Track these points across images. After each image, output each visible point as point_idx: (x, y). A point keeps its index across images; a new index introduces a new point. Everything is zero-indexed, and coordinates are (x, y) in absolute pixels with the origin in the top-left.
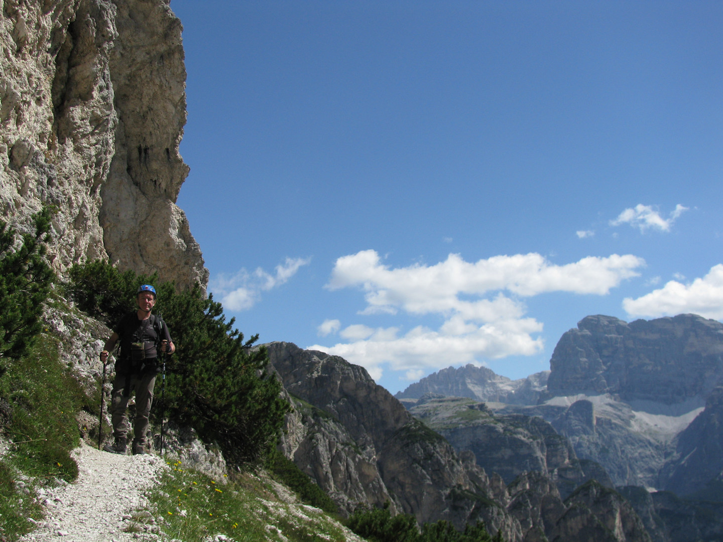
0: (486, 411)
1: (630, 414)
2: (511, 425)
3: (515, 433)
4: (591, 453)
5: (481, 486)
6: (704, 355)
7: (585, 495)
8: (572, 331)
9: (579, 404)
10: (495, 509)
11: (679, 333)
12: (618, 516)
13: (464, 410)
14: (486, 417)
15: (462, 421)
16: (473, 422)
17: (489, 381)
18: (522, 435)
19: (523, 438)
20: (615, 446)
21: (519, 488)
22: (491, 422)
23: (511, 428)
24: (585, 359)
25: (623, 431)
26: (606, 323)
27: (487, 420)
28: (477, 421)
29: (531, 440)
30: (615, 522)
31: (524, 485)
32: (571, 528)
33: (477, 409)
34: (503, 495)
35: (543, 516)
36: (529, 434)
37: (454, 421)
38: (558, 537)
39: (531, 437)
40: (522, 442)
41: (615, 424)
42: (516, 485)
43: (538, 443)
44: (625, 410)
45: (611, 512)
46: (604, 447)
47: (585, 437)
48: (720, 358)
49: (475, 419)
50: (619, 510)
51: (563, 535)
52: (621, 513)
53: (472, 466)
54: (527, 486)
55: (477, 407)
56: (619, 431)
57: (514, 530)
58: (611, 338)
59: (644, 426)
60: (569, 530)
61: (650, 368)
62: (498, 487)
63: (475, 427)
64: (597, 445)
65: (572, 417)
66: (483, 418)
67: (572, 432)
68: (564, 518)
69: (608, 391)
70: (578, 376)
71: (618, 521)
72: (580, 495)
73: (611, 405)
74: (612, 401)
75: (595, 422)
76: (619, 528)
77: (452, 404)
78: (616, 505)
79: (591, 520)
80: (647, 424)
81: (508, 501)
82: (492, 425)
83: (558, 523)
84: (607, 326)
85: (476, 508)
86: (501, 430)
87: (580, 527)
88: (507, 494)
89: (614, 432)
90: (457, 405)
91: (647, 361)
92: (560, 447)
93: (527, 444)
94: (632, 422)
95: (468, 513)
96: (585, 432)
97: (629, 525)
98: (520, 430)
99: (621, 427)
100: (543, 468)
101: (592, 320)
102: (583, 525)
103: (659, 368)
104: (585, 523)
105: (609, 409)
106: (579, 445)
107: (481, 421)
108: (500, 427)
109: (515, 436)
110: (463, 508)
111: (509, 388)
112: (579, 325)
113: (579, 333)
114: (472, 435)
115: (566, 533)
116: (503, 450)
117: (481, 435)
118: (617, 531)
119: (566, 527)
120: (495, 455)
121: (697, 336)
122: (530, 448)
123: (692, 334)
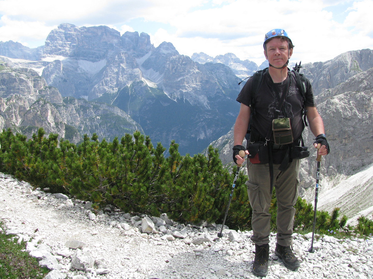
0: (9, 66)
2: (19, 73)
3: (20, 76)
4: (59, 82)
6: (109, 43)
7: (38, 104)
8: (55, 29)
9: (56, 61)
11: (100, 34)
12: (50, 111)
14: (8, 69)
16: (2, 71)
17: (20, 48)
18: (23, 77)
19: (23, 78)
20: (70, 79)
21: (11, 102)
23: (19, 74)
24: (61, 42)
25: (74, 73)
26: (70, 27)
27: (8, 70)
29: (27, 79)
30: (48, 114)
31: (13, 100)
32: (29, 117)
33: (4, 66)
35: (19, 112)
36: (26, 77)
39: (27, 78)
40: (23, 79)
41: (70, 70)
43: (30, 80)
44: (76, 64)
45: (47, 110)
46: (65, 79)
47: (57, 75)
48: (114, 45)
49: (3, 70)
50: (50, 109)
55: (4, 65)
56: (72, 73)
58: (72, 34)
59: (82, 71)
61: (87, 47)
63: (3, 74)
64: (62, 78)
65: (53, 67)
66: (6, 69)
67: (52, 73)
68: (26, 113)
69: (69, 56)
70: (57, 49)
72: (36, 104)
73: (70, 62)
74: (70, 60)
75: (62, 69)
78: (49, 107)
79: (36, 114)
80: (84, 70)
82: (10, 72)
83: (24, 115)
86: (14, 75)
89: (69, 73)
91: (86, 44)
92: (39, 82)
93: (25, 81)
94: (78, 69)
96: (57, 73)
97: (54, 115)
98: (23, 75)
99: (73, 71)
100: (32, 90)
101: (64, 25)
102: (33, 116)
103: (90, 47)
105: (69, 64)
107: (5, 71)
108: (14, 74)
109: (20, 77)
111: (29, 52)
112: (58, 27)
113: (58, 31)
114: (1, 77)
115: (27, 119)
116: (15, 83)
117: (5, 77)
118: (49, 117)
119: (27, 117)
120: (12, 86)
121: (106, 35)
122: (26, 82)
123: (104, 34)
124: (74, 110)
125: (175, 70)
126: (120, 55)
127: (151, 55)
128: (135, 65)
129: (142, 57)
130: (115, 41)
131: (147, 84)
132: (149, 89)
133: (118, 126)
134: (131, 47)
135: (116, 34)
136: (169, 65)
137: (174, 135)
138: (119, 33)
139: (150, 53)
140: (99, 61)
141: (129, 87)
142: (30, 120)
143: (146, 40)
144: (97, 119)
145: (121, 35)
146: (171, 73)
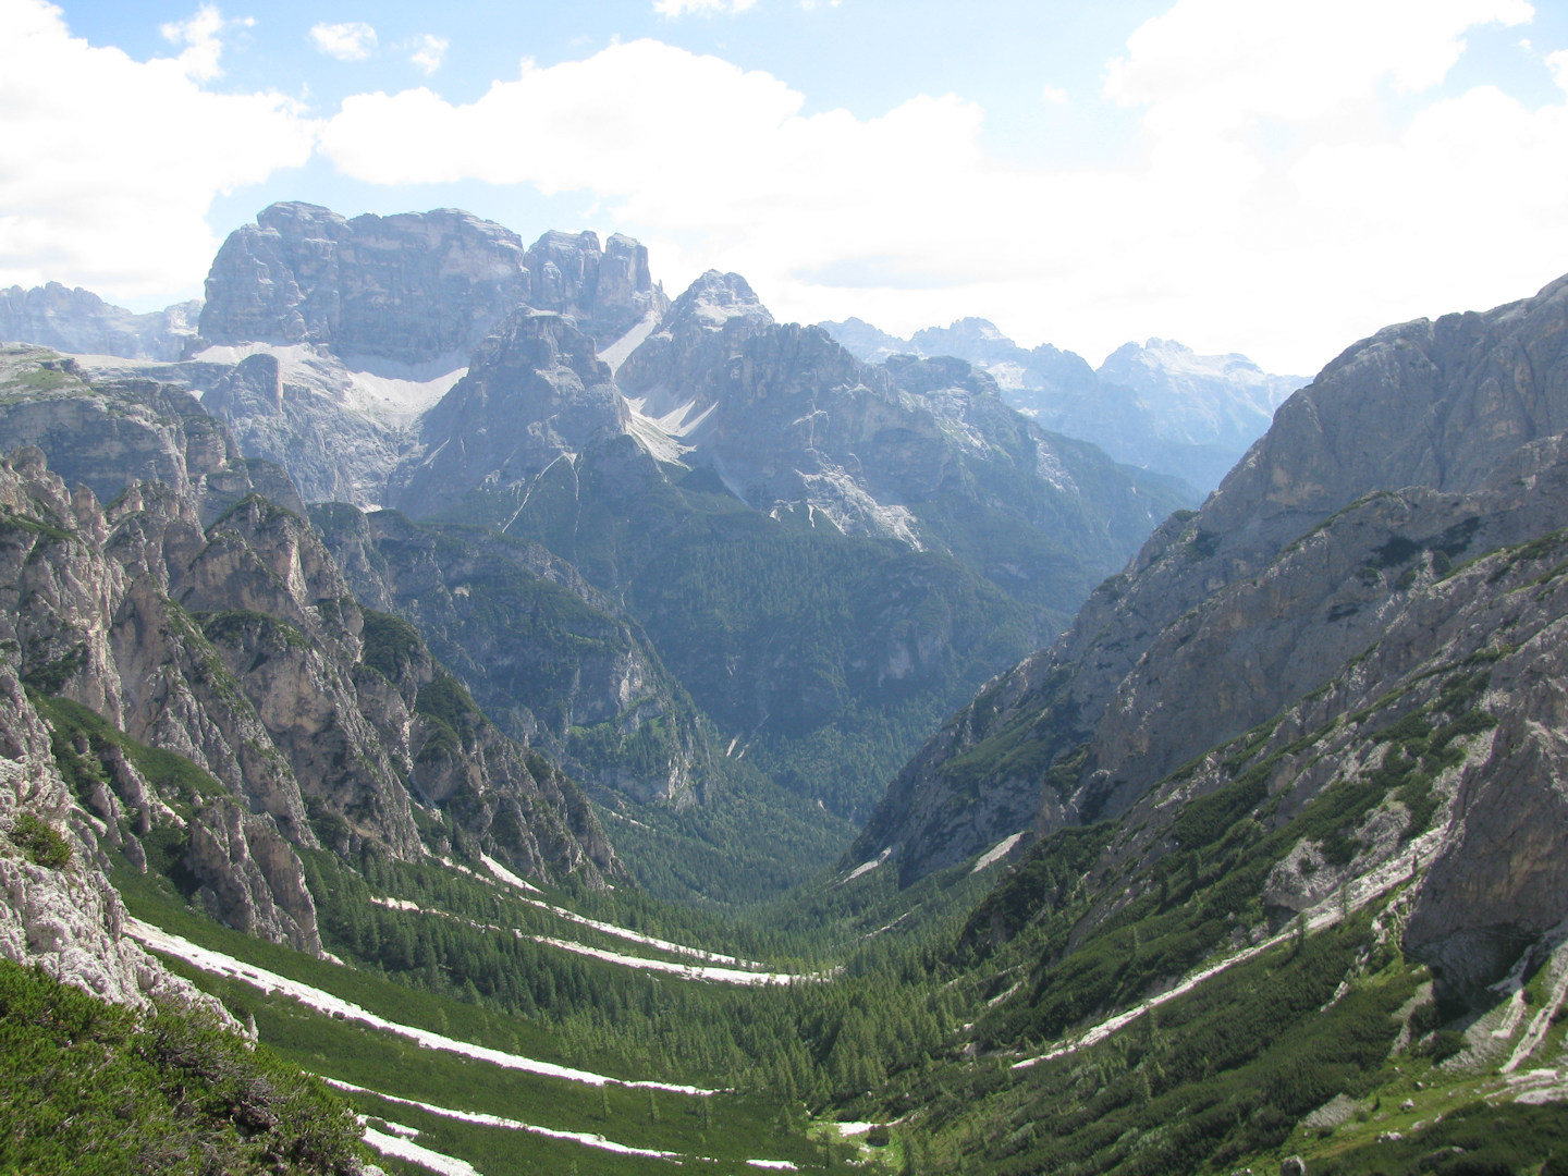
0: (77, 373)
1: (345, 380)
2: (123, 398)
3: (129, 413)
4: (273, 447)
5: (54, 507)
6: (473, 281)
7: (242, 519)
8: (246, 228)
9: (254, 361)
10: (73, 546)
11: (434, 241)
12: (294, 552)
13: (33, 370)
14: (76, 384)
15: (31, 392)
16: (52, 393)
17: (92, 315)
18: (143, 416)
19: (144, 423)
20: (315, 436)
21: (126, 510)
22: (85, 393)
23: (123, 403)
24: (268, 281)
25: (331, 410)
26: (308, 217)
27: (78, 389)
28: (58, 391)
29: (159, 426)
30: (289, 561)
31: (135, 504)
32: (214, 575)
33: (58, 370)
34: (96, 521)
35: (166, 556)
36: (155, 415)
37: (15, 390)
38: (192, 590)
39: (159, 421)
40: (143, 427)
41: (317, 397)
42: (121, 504)
43: (171, 430)
44: (336, 372)
45: (283, 546)
46: (295, 435)
47: (264, 419)
48: (499, 288)
49: (56, 388)
50: (296, 543)
51: (199, 586)
52: (300, 548)
53: (39, 474)
54: (141, 507)
55: (59, 366)
56: (324, 409)
57: (110, 580)
58: (316, 244)
59: (367, 400)
60: (210, 577)
61: (381, 300)
62: (88, 509)
63: (55, 403)
64: (283, 432)
65: (242, 383)
66: (69, 385)
67: (240, 411)
68: (201, 558)
69: (306, 340)
70: (255, 311)
71: (294, 561)
72: (233, 520)
73: (311, 364)
74: (314, 357)
75: (281, 394)
76: (296, 571)
77: (11, 360)
78: (292, 535)
79: (245, 560)
80: (372, 397)
81: (106, 532)
82: (87, 398)
83: (191, 567)
84: (310, 223)
85: (40, 546)
86: (104, 408)
87: (229, 571)
88: (103, 520)
89: (313, 411)
90: (21, 361)
91: (377, 288)
92: (210, 437)
93: (152, 432)
94: (347, 394)
95: (24, 554)
96: (263, 410)
97: (313, 567)
98: (139, 407)
99: (326, 401)
100: (180, 474)
101: (283, 210)
102: (233, 567)
103: (397, 301)
104: (237, 564)
105: (308, 370)
106: (253, 433)
107: (65, 391)
108: (101, 402)
109: (130, 418)
110: (14, 547)
111: (129, 329)
112: (260, 218)
113: (259, 234)
114: (49, 416)
115: (205, 582)
116: (108, 444)
117: (66, 416)
118: (292, 576)
119: (204, 573)
120: (93, 453)
121: (463, 247)
122: (156, 439)
123: (455, 243)
124: (363, 557)
125: (768, 386)
126: (528, 329)
127: (658, 329)
128: (595, 370)
129: (618, 337)
130: (502, 270)
131: (647, 451)
132: (659, 469)
133: (550, 626)
134: (569, 294)
135: (503, 242)
136: (741, 369)
137: (777, 664)
138: (518, 240)
139: (653, 318)
140: (436, 356)
141: (572, 462)
142: (217, 587)
143: (633, 267)
144: (454, 596)
145: (526, 248)
146: (750, 402)
